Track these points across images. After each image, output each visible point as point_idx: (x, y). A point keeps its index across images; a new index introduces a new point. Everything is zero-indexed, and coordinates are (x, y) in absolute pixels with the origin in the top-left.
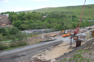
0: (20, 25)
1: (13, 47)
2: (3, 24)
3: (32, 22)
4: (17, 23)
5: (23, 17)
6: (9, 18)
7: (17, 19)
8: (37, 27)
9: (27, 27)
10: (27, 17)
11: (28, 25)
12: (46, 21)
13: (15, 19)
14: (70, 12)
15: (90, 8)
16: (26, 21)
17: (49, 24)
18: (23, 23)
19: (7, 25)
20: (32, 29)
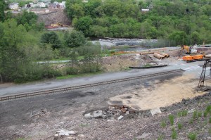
0: (88, 27)
1: (71, 73)
2: (53, 23)
3: (116, 23)
4: (83, 22)
5: (96, 9)
6: (65, 11)
7: (83, 13)
8: (125, 34)
9: (104, 32)
10: (106, 9)
11: (106, 29)
12: (148, 20)
13: (78, 14)
16: (101, 20)
17: (154, 28)
18: (95, 23)
19: (62, 26)
20: (115, 37)
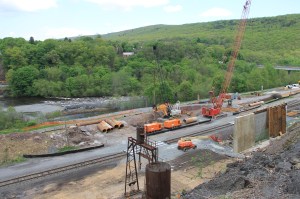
14: (222, 38)
15: (288, 25)
